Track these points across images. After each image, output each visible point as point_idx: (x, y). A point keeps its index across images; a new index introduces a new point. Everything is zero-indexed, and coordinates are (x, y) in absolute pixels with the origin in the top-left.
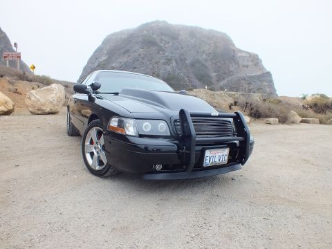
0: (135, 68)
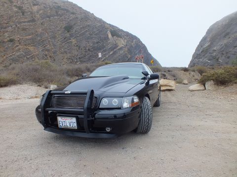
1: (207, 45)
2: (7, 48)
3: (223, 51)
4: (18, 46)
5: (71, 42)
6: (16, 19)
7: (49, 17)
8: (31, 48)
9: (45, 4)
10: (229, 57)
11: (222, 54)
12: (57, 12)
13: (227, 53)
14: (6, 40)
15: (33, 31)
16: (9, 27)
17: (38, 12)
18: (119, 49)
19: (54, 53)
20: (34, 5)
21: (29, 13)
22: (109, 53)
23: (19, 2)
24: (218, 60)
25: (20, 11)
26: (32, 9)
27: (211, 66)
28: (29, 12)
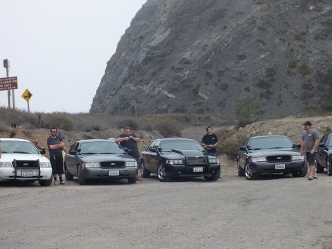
0: (241, 57)
1: (159, 37)
3: (209, 66)
10: (225, 88)
11: (208, 74)
13: (220, 73)
24: (196, 91)
27: (177, 110)
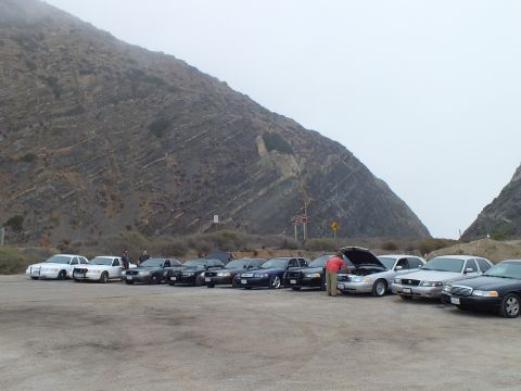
2: (17, 175)
4: (42, 171)
5: (164, 163)
6: (41, 108)
7: (116, 102)
8: (71, 176)
9: (108, 69)
12: (134, 88)
14: (16, 157)
15: (77, 136)
16: (25, 126)
17: (90, 91)
18: (282, 184)
19: (121, 189)
20: (83, 73)
21: (71, 93)
22: (256, 191)
23: (48, 67)
25: (50, 90)
26: (77, 82)
28: (72, 89)
